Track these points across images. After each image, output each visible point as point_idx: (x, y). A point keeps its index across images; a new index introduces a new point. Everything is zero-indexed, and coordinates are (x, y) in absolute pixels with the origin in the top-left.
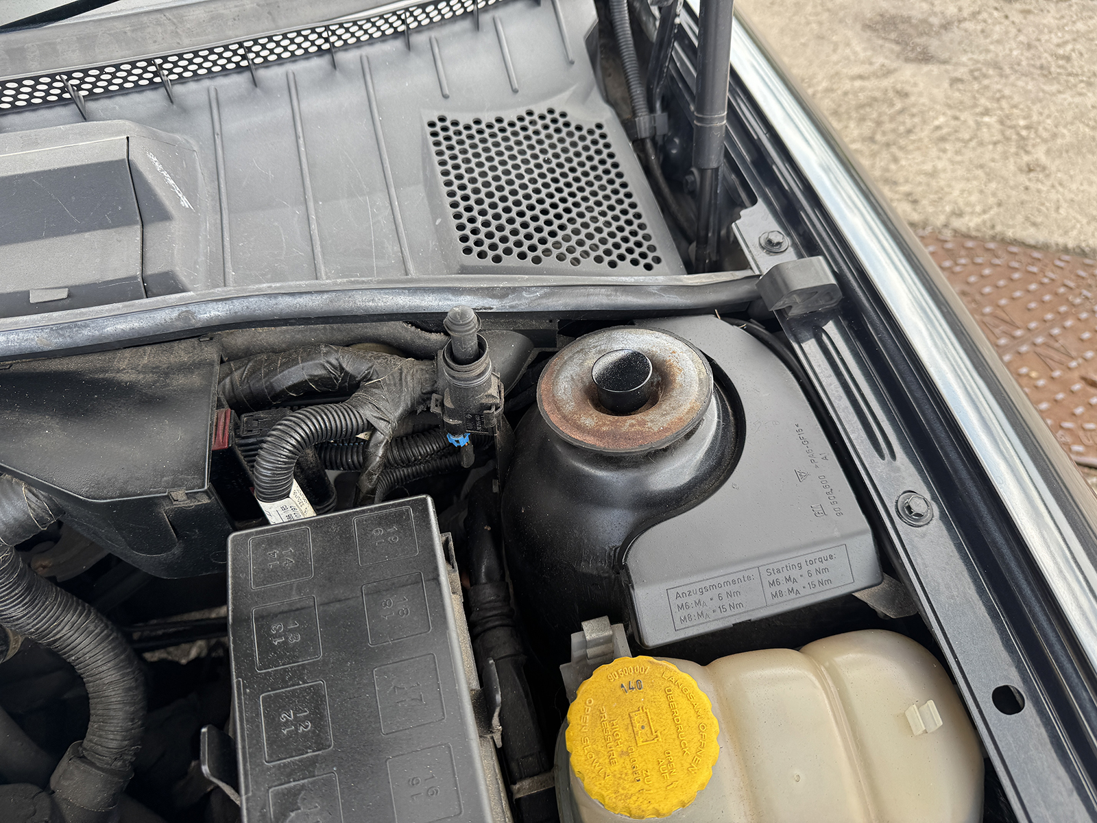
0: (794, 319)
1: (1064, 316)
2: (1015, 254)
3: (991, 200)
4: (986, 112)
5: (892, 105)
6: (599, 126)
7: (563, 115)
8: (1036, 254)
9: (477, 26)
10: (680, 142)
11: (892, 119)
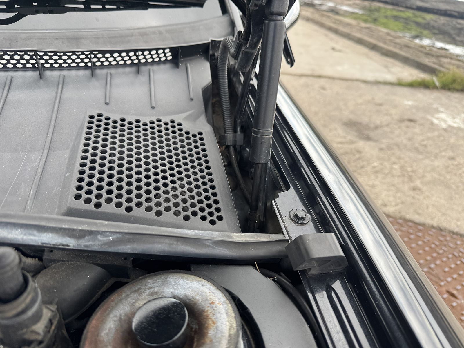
0: (312, 277)
1: (435, 259)
2: (410, 226)
3: (399, 201)
4: (394, 163)
5: (354, 155)
6: (200, 134)
7: (180, 124)
8: (421, 228)
9: (138, 72)
10: (250, 150)
11: (355, 161)
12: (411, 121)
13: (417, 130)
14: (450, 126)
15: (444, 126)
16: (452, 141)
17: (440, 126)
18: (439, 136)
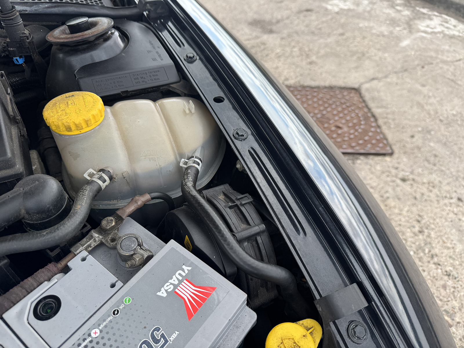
2: (308, 91)
3: (298, 74)
8: (315, 90)
11: (261, 51)
12: (308, 10)
13: (313, 17)
14: (341, 9)
15: (336, 9)
16: (343, 20)
17: (333, 10)
18: (332, 19)
